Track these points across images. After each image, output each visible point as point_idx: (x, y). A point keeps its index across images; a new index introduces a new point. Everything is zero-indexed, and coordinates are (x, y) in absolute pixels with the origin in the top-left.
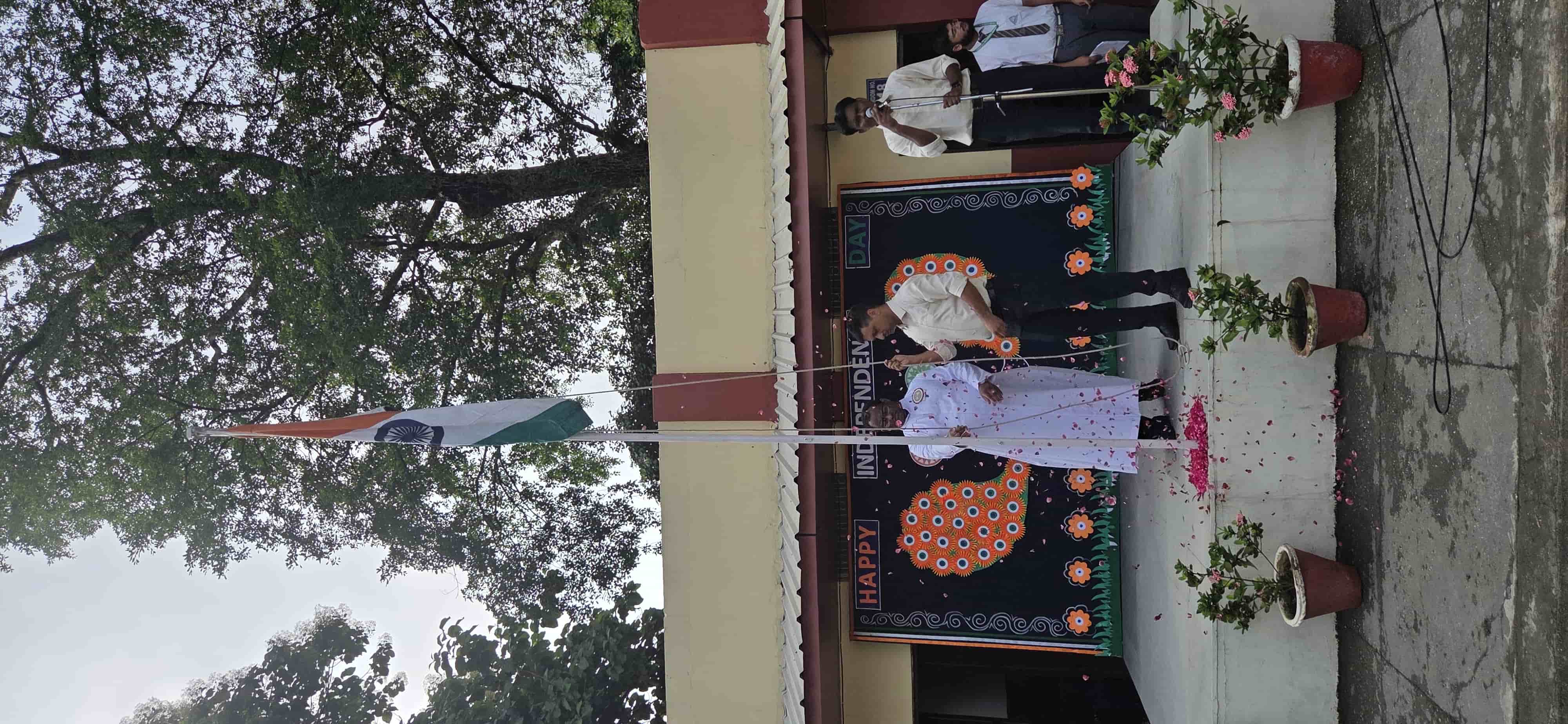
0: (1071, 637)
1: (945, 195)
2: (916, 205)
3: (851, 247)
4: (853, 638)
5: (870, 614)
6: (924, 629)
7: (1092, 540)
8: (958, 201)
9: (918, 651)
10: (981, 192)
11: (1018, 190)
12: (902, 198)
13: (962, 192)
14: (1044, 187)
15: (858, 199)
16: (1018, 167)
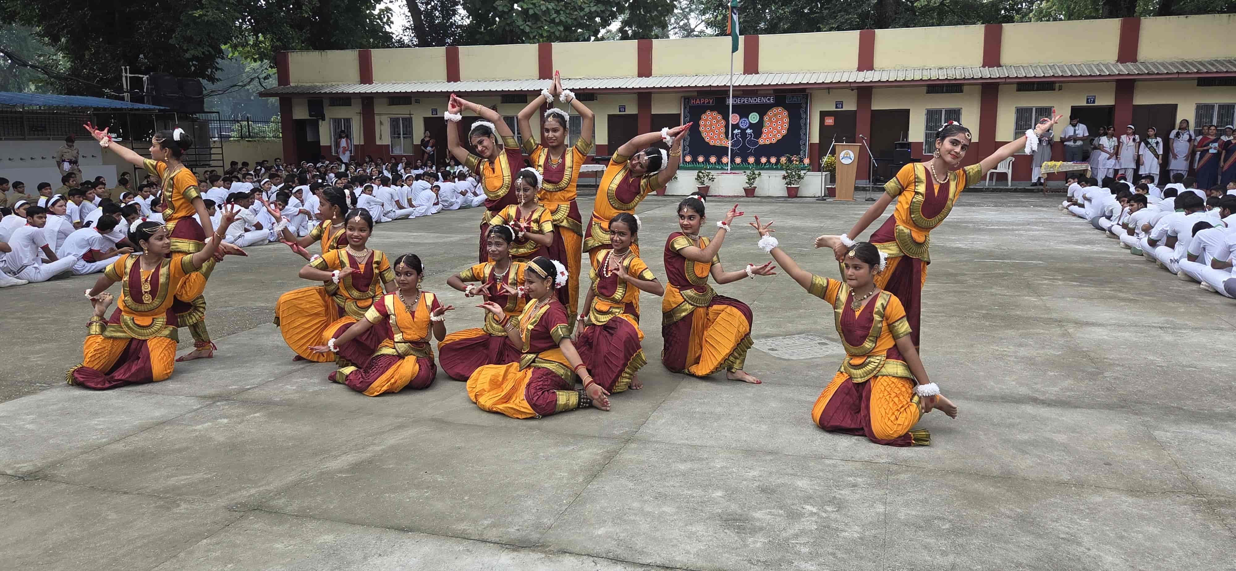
0: (684, 157)
1: (805, 124)
2: (803, 116)
3: (793, 97)
4: (682, 97)
5: (688, 102)
6: (685, 117)
7: (709, 162)
8: (803, 128)
9: (679, 115)
10: (805, 134)
11: (805, 144)
12: (806, 112)
13: (806, 129)
14: (805, 151)
15: (807, 99)
16: (811, 145)
